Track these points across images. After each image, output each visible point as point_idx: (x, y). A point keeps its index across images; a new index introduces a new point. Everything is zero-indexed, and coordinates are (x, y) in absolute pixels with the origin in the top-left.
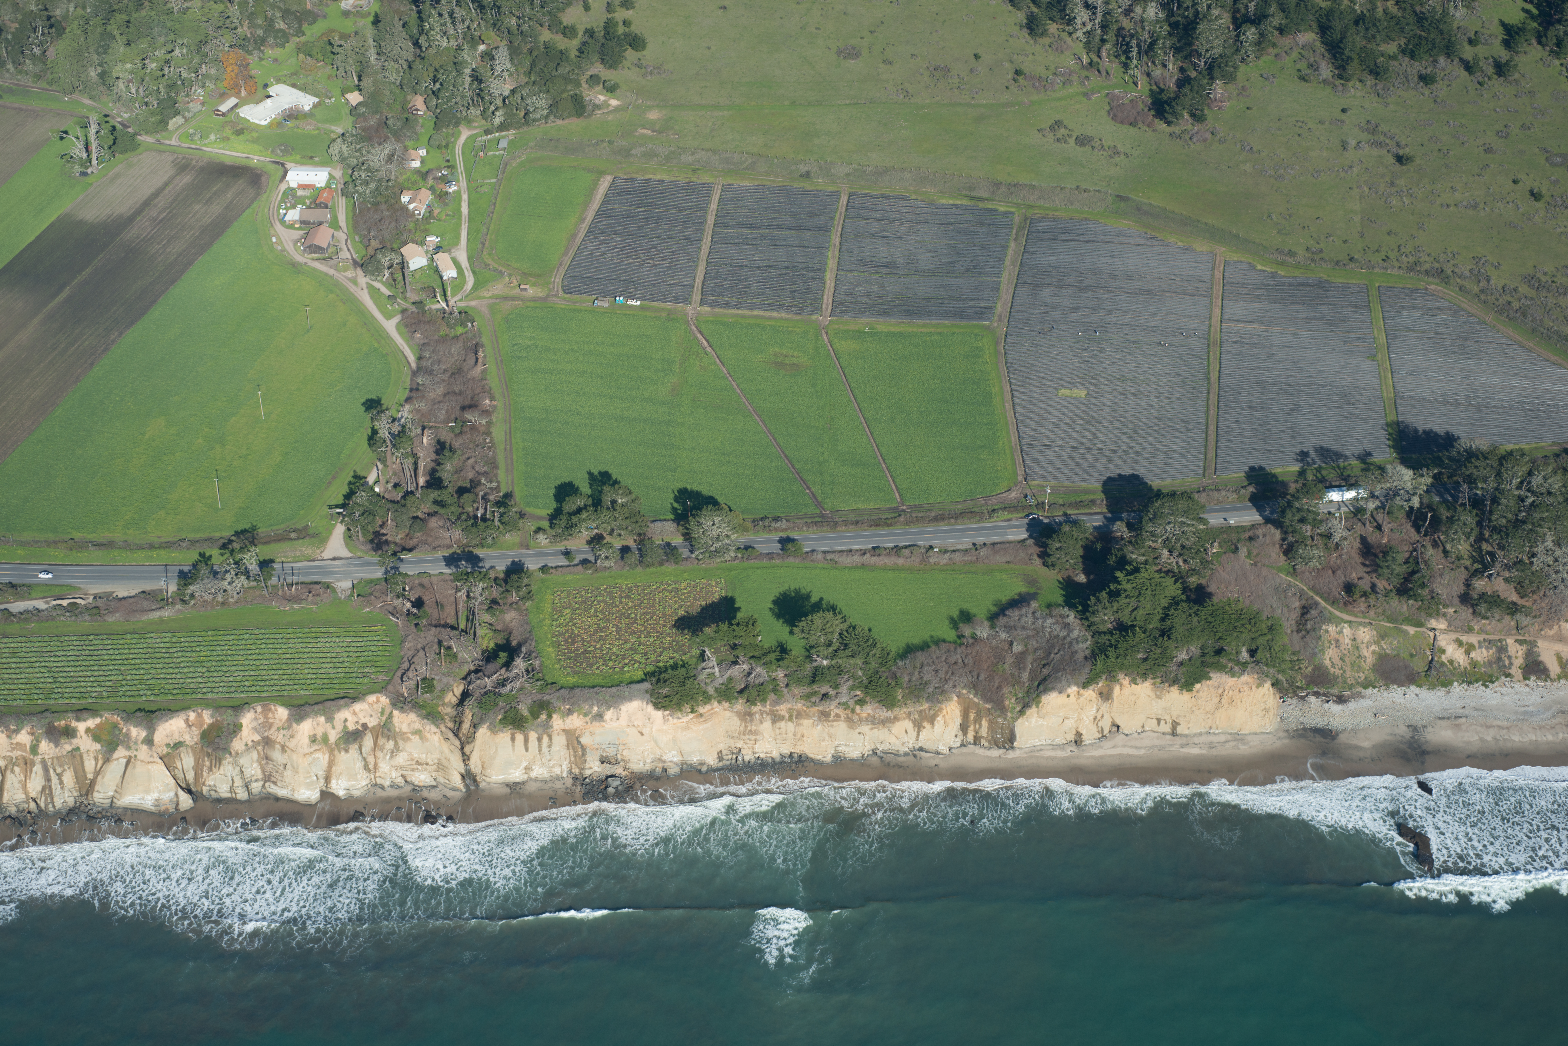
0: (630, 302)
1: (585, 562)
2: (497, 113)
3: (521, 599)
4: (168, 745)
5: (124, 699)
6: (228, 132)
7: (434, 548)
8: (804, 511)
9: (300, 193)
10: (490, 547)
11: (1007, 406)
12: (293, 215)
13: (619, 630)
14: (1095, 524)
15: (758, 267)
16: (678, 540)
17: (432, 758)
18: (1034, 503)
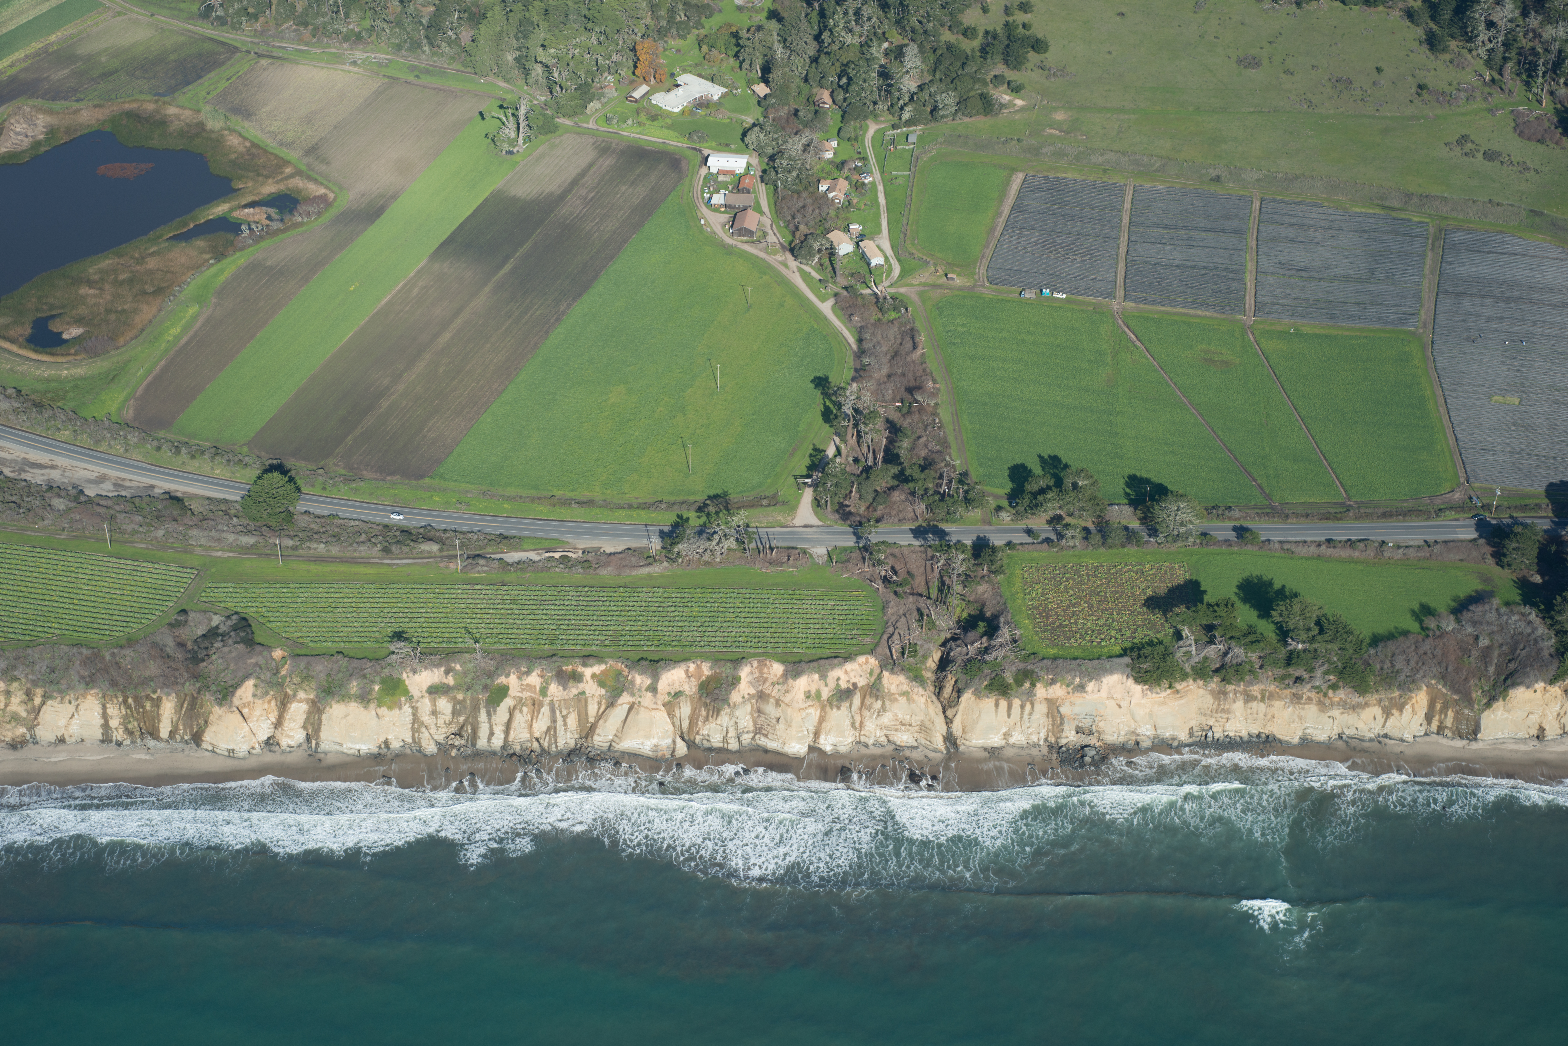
0: (1055, 295)
1: (1048, 540)
2: (907, 109)
3: (992, 572)
4: (669, 694)
5: (625, 648)
6: (643, 118)
7: (900, 520)
8: (1253, 502)
9: (721, 178)
10: (954, 521)
11: (1441, 410)
12: (718, 199)
13: (1090, 606)
14: (1545, 527)
15: (1177, 266)
16: (1135, 524)
17: (916, 720)
18: (1479, 504)
